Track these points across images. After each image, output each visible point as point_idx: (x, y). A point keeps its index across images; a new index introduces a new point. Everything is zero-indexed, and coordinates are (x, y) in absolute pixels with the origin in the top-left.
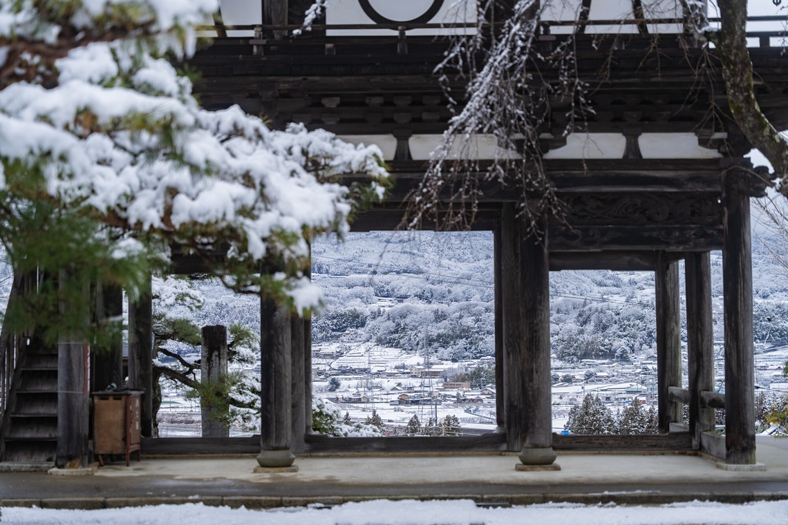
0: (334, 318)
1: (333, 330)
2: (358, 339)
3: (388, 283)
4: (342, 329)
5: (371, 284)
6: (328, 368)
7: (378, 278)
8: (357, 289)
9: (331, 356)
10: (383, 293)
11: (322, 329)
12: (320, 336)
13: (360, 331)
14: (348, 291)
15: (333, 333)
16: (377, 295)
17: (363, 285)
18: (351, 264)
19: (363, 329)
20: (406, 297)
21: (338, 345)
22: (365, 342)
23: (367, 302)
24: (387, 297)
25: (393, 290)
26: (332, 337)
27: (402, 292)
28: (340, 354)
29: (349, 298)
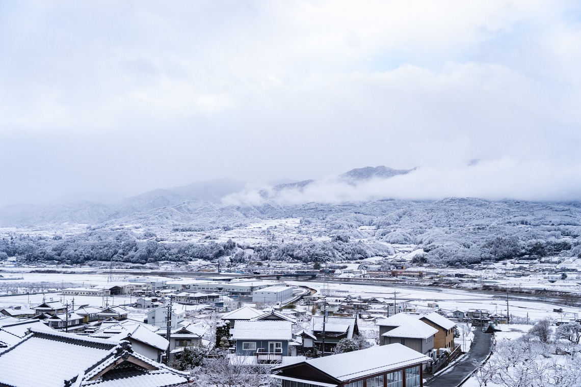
0: (555, 245)
1: (555, 251)
2: (568, 255)
3: (567, 230)
4: (560, 250)
5: (559, 230)
6: (555, 268)
7: (562, 227)
8: (553, 232)
9: (556, 263)
10: (565, 234)
11: (549, 250)
12: (548, 253)
13: (568, 251)
14: (549, 233)
15: (555, 252)
16: (562, 235)
17: (555, 230)
18: (541, 220)
19: (570, 250)
20: (577, 236)
21: (558, 257)
22: (571, 257)
23: (558, 238)
24: (567, 236)
25: (570, 233)
26: (554, 254)
27: (575, 233)
28: (559, 262)
29: (549, 236)
